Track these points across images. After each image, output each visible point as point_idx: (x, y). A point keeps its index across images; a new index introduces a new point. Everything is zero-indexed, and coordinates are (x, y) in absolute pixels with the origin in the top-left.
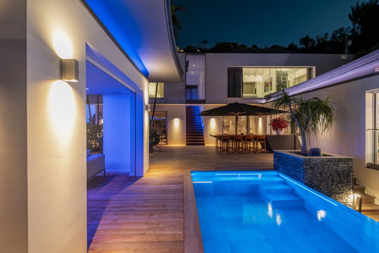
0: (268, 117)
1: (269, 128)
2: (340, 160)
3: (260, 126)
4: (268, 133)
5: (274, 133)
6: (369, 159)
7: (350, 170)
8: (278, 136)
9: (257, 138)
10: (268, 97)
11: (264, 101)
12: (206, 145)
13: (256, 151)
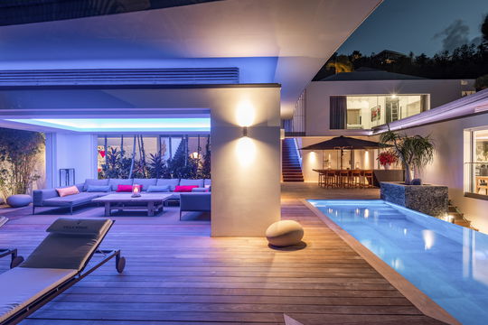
0: (376, 151)
1: (376, 162)
2: (436, 188)
3: (366, 161)
4: (376, 168)
5: (382, 168)
6: (466, 189)
7: (445, 196)
8: (386, 171)
9: (363, 173)
10: (375, 129)
11: (371, 133)
12: (305, 181)
13: (362, 186)
